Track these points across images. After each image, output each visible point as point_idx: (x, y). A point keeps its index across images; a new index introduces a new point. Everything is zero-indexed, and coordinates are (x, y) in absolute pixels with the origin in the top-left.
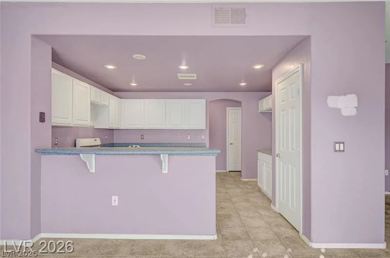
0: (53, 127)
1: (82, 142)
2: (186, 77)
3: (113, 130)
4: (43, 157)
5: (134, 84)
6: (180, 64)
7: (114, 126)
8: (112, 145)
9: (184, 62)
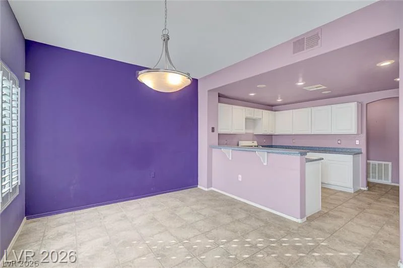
0: (219, 134)
1: (242, 143)
2: (317, 87)
3: (272, 135)
4: (213, 149)
5: (279, 100)
6: (298, 82)
7: (269, 132)
8: (271, 146)
9: (301, 80)
